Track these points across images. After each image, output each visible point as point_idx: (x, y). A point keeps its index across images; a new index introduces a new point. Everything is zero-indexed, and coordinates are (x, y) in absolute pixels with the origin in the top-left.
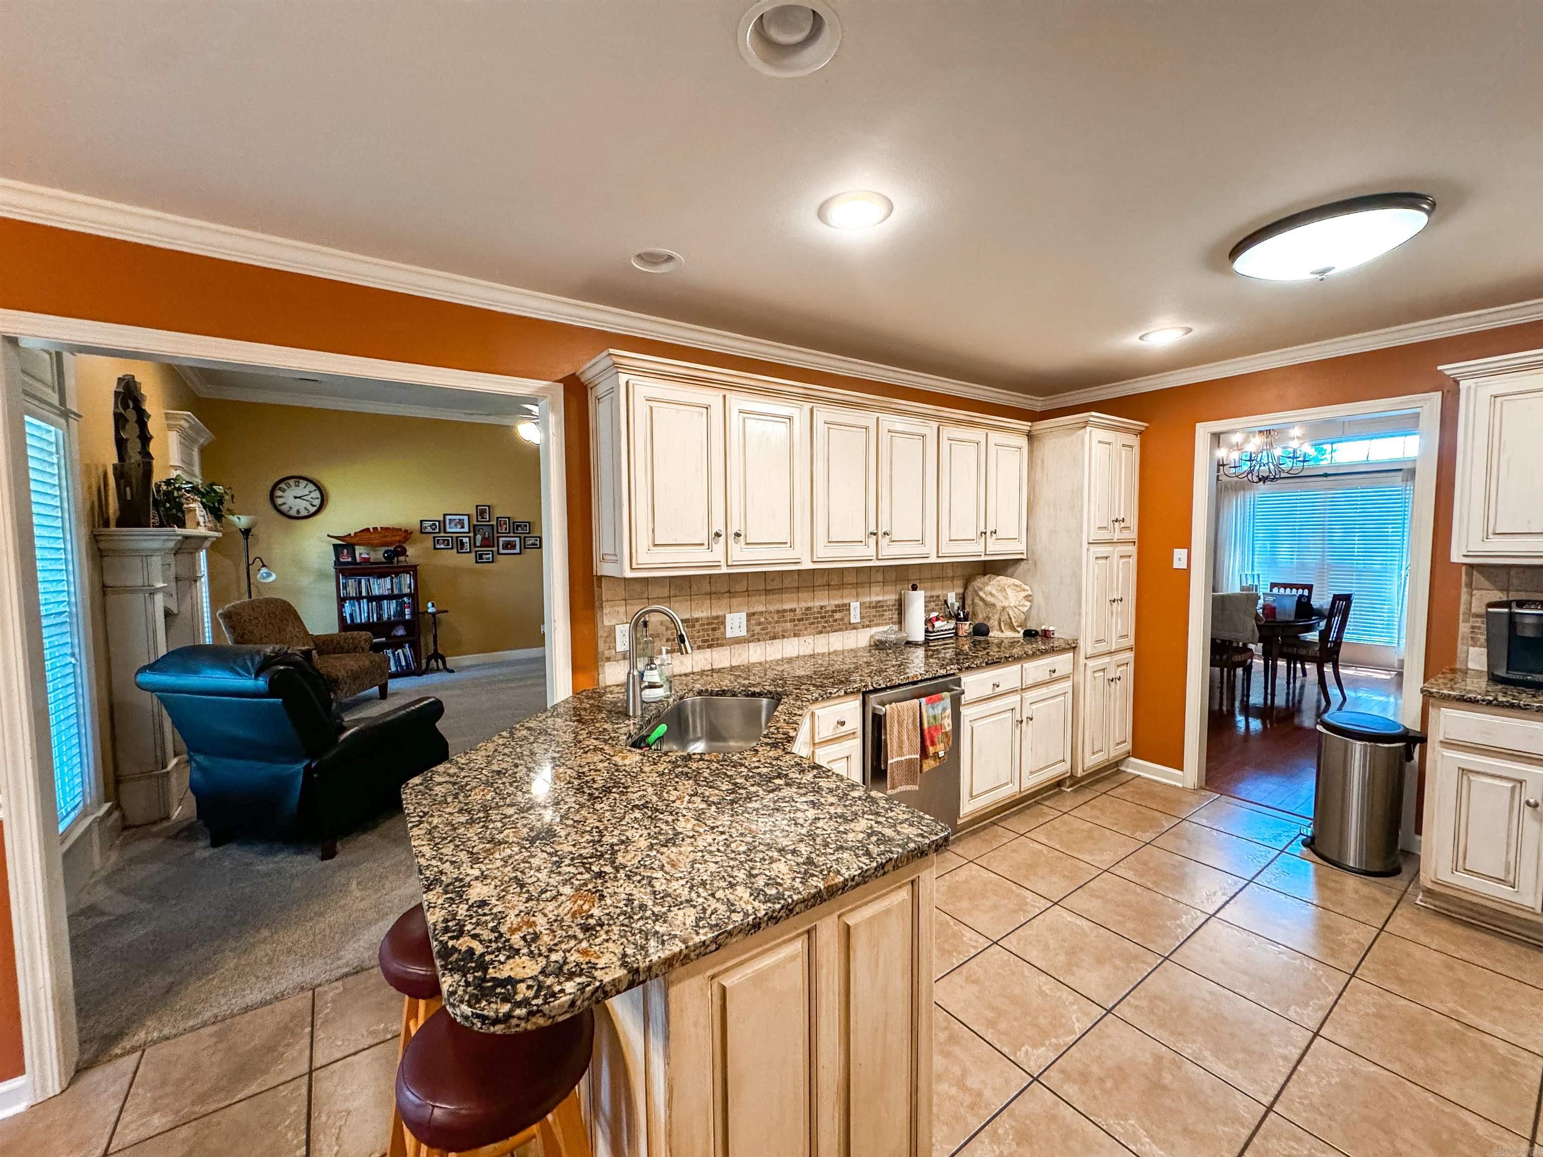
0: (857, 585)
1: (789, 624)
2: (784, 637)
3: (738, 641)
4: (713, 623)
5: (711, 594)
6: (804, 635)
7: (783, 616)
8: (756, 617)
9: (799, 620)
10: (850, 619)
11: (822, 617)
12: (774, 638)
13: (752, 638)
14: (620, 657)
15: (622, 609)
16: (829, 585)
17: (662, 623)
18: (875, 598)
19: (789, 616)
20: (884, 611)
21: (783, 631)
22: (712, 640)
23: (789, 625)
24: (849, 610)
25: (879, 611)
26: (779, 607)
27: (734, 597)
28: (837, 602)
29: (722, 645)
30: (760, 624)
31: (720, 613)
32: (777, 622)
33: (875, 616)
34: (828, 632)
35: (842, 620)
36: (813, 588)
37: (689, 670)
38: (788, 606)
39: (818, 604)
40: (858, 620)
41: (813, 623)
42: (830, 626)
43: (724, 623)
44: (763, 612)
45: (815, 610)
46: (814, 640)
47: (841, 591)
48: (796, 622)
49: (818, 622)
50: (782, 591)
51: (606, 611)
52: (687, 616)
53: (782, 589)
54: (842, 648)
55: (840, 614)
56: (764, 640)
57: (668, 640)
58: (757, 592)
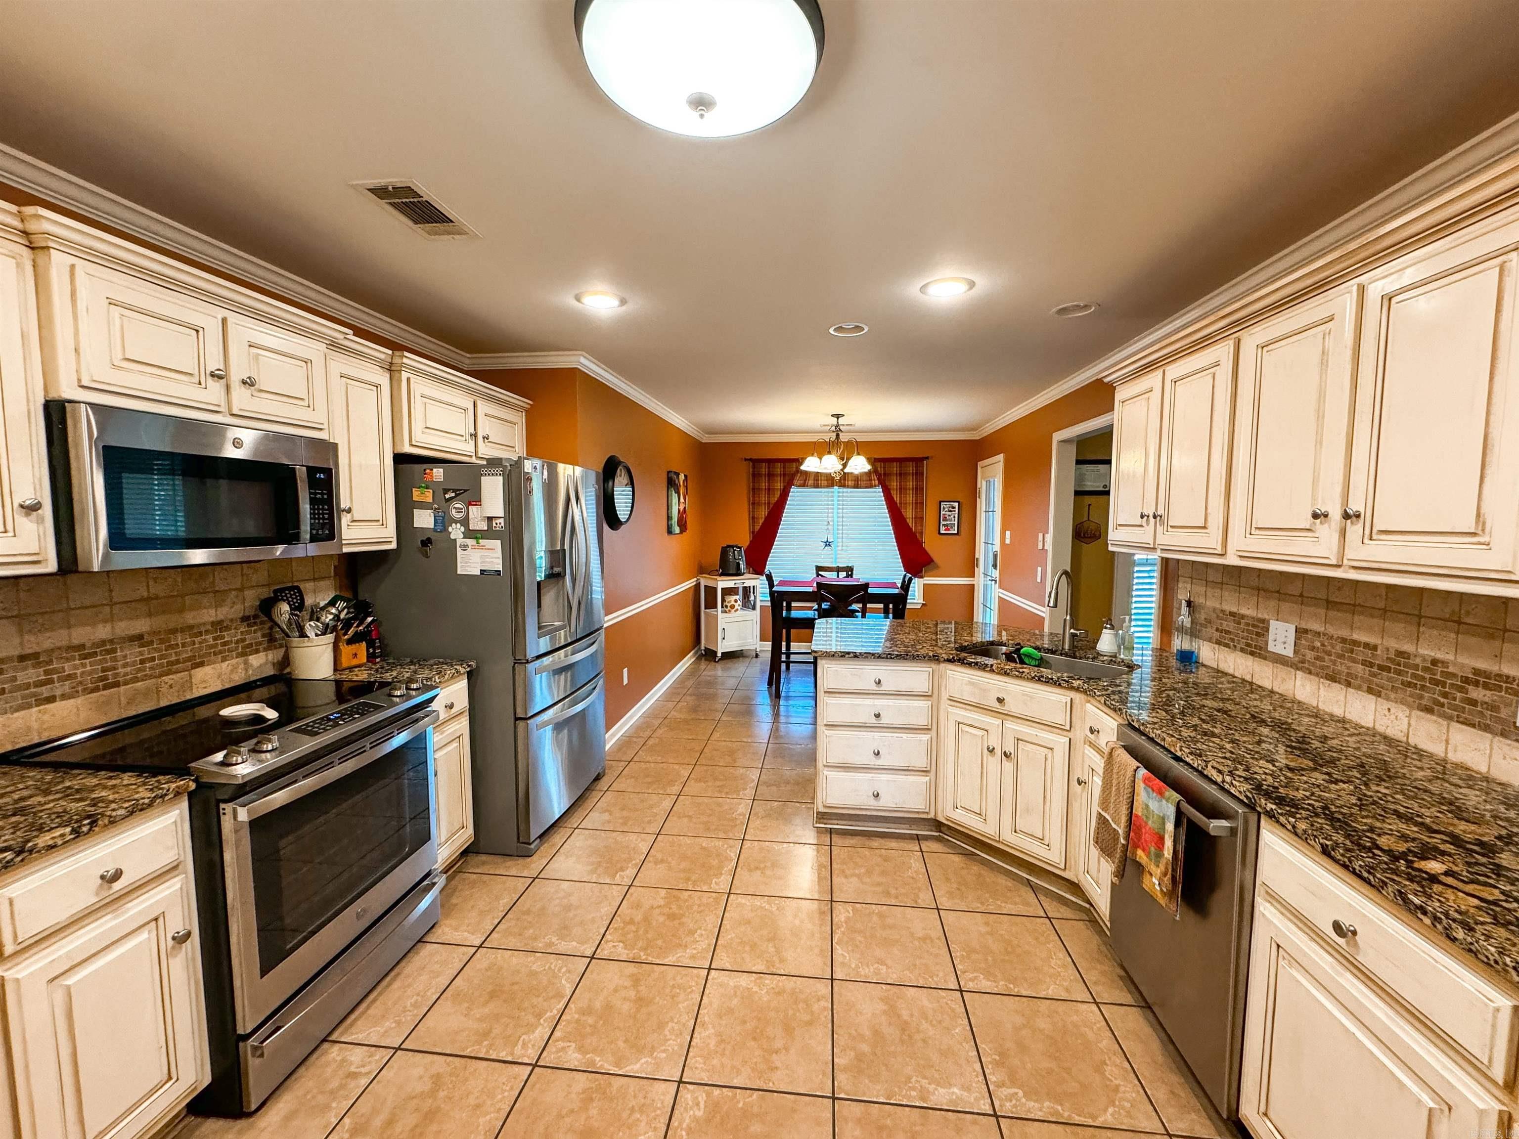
2: (1349, 685)
3: (1280, 660)
4: (1258, 627)
5: (1259, 592)
6: (1388, 699)
7: (1352, 651)
8: (1309, 636)
9: (1381, 668)
10: (1514, 714)
11: (1437, 683)
12: (1333, 678)
13: (1297, 664)
15: (1189, 586)
16: (1460, 623)
17: (1214, 610)
19: (1361, 654)
21: (1348, 674)
22: (1255, 647)
23: (1360, 669)
26: (1345, 633)
27: (1284, 600)
28: (1482, 665)
29: (1265, 659)
30: (1313, 648)
31: (1265, 616)
32: (1342, 656)
34: (1450, 718)
35: (1494, 708)
37: (1231, 671)
38: (1357, 636)
39: (1427, 651)
41: (1409, 684)
42: (1455, 708)
43: (1268, 630)
44: (1319, 633)
45: (1418, 661)
46: (1409, 717)
47: (1498, 643)
48: (1375, 670)
49: (1423, 688)
50: (1354, 608)
51: (1180, 585)
52: (1234, 610)
53: (1354, 605)
54: (1484, 769)
55: (1488, 693)
56: (1317, 675)
57: (1217, 630)
58: (1313, 601)
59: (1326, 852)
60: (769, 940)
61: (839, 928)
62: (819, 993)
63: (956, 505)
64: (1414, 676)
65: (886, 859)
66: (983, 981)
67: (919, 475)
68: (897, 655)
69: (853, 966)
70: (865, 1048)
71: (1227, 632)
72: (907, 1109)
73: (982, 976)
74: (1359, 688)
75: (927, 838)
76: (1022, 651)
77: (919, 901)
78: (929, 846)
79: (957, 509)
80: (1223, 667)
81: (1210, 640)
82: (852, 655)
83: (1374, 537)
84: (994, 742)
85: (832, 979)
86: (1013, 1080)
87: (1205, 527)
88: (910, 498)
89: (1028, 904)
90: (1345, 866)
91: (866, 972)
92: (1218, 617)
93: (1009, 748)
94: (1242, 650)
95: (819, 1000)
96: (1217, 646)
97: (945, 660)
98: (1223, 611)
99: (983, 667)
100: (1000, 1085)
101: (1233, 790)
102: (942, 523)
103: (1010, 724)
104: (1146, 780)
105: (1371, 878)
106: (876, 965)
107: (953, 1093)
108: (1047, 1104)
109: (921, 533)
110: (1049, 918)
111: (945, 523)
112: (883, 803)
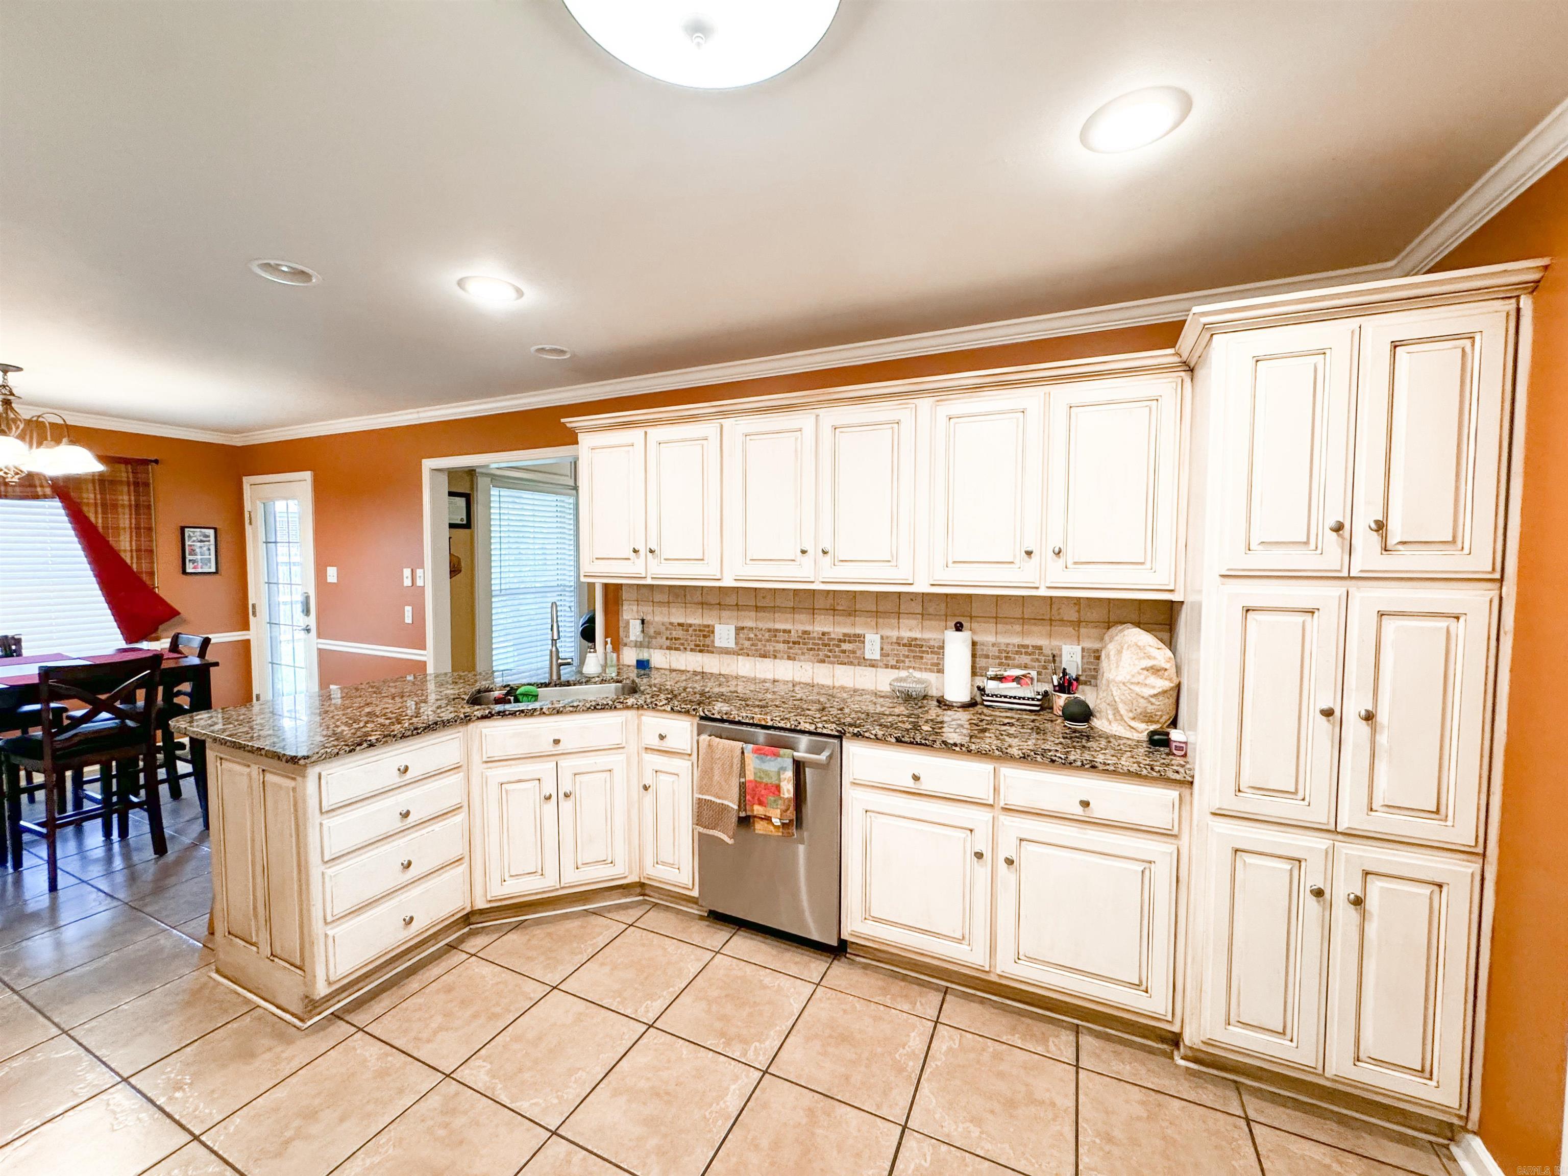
0: (877, 614)
1: (782, 645)
2: (775, 657)
3: (726, 651)
4: (704, 631)
5: (702, 604)
6: (799, 661)
7: (775, 636)
8: (745, 631)
9: (794, 643)
10: (864, 653)
11: (825, 645)
12: (764, 656)
13: (740, 651)
14: (633, 644)
15: (635, 608)
16: (834, 610)
17: (663, 624)
18: (906, 634)
19: (781, 636)
20: (923, 652)
21: (774, 651)
22: (703, 646)
23: (781, 646)
24: (864, 642)
25: (912, 651)
26: (770, 625)
27: (724, 609)
28: (846, 631)
29: (713, 653)
30: (749, 639)
31: (710, 622)
32: (768, 641)
33: (907, 657)
34: (833, 663)
35: (854, 652)
36: (813, 611)
37: (683, 668)
38: (779, 626)
39: (819, 628)
40: (877, 656)
41: (811, 649)
42: (835, 657)
43: (713, 632)
44: (752, 628)
45: (815, 635)
46: (813, 668)
47: (852, 618)
48: (791, 645)
49: (819, 649)
50: (774, 609)
51: (625, 608)
52: (682, 621)
53: (774, 607)
54: (852, 686)
55: (850, 645)
56: (753, 656)
57: (667, 639)
58: (746, 607)
59: (899, 740)
61: (494, 1089)
62: (562, 1156)
63: (211, 532)
64: (814, 644)
65: (449, 989)
66: (654, 1004)
67: (140, 486)
68: (425, 728)
69: (555, 1101)
70: (653, 1142)
71: (676, 639)
72: (730, 1136)
73: (649, 1002)
74: (782, 658)
75: (462, 940)
76: (518, 692)
77: (532, 995)
78: (474, 944)
79: (212, 538)
80: (675, 666)
81: (661, 648)
82: (365, 745)
83: (836, 563)
84: (549, 789)
85: (554, 1133)
86: (745, 1041)
87: (702, 560)
88: (125, 520)
89: (608, 927)
90: (911, 743)
91: (573, 1093)
92: (667, 629)
93: (565, 787)
94: (692, 650)
95: (569, 1162)
96: (668, 652)
97: (478, 718)
98: (671, 624)
99: (531, 713)
100: (745, 1054)
101: (825, 731)
102: (188, 557)
103: (564, 763)
104: (755, 751)
105: (927, 742)
106: (573, 1079)
107: (734, 1090)
108: (772, 1033)
109: (151, 574)
110: (631, 925)
111: (191, 557)
112: (415, 927)
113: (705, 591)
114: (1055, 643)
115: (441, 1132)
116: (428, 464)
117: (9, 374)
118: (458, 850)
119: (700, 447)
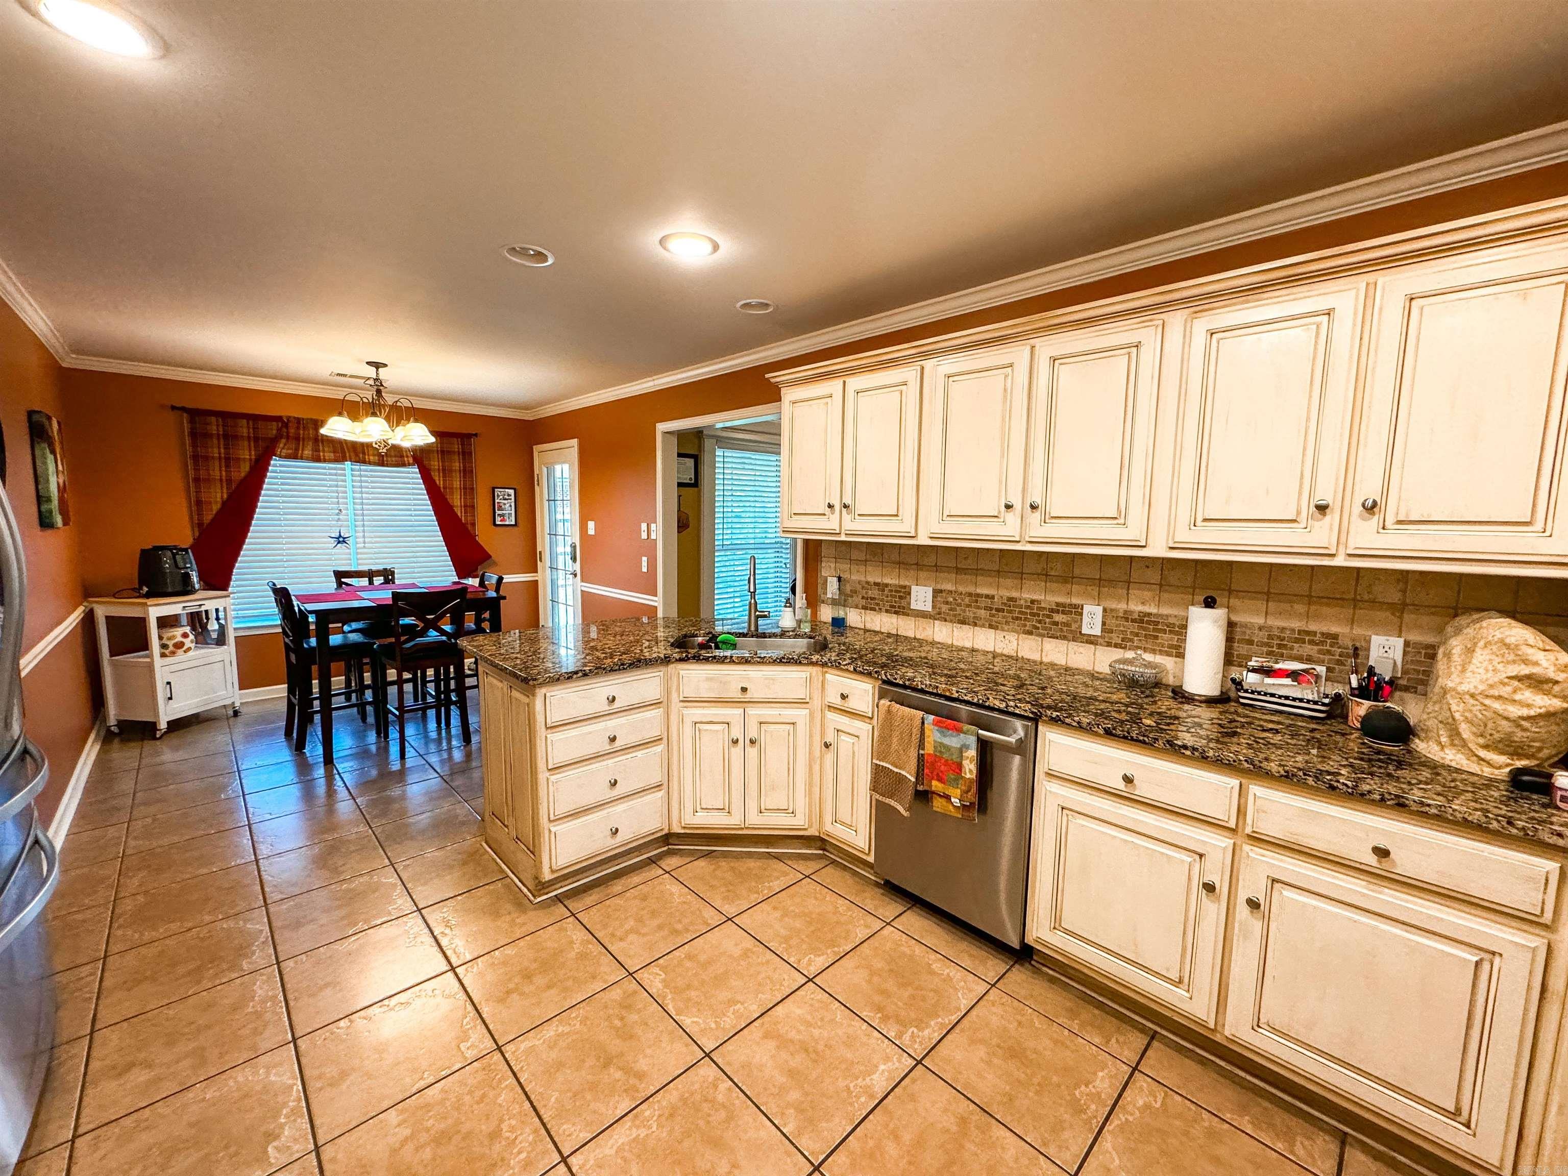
0: (1100, 582)
1: (983, 611)
2: (975, 625)
3: (922, 615)
4: (900, 592)
5: (899, 563)
6: (1003, 630)
7: (976, 602)
8: (944, 594)
9: (998, 610)
10: (1081, 626)
11: (1033, 614)
12: (963, 622)
13: (936, 615)
14: (830, 601)
15: (833, 565)
16: (1047, 575)
17: (859, 582)
18: (1136, 607)
19: (983, 602)
20: (1160, 631)
21: (974, 617)
22: (899, 607)
23: (982, 613)
24: (1081, 614)
25: (1145, 629)
26: (971, 589)
27: (922, 570)
28: (1060, 600)
29: (908, 615)
30: (947, 603)
31: (907, 583)
32: (969, 606)
33: (1137, 635)
34: (1042, 636)
35: (1067, 625)
36: (1021, 576)
37: (877, 629)
38: (980, 591)
39: (1027, 595)
40: (1097, 631)
41: (1017, 618)
42: (1045, 629)
43: (909, 594)
44: (951, 592)
45: (1022, 602)
46: (1018, 639)
47: (1069, 586)
48: (994, 612)
49: (1026, 619)
50: (977, 572)
51: (823, 565)
52: (879, 580)
53: (977, 570)
54: (1063, 663)
55: (1064, 616)
56: (951, 621)
57: (863, 598)
58: (948, 569)
59: (1109, 733)
60: (606, 1066)
61: (664, 997)
62: (710, 1080)
63: (512, 492)
64: (1020, 612)
65: (644, 898)
66: (817, 959)
67: (466, 455)
68: (631, 664)
69: (713, 1026)
70: (794, 1095)
71: (872, 599)
72: (871, 1117)
73: (812, 956)
74: (983, 626)
75: (661, 856)
76: (719, 639)
77: (709, 921)
78: (671, 862)
79: (513, 497)
80: (869, 626)
81: (857, 607)
82: (580, 674)
83: (1047, 521)
84: (736, 733)
85: (707, 1055)
86: (903, 1024)
87: (897, 515)
88: (457, 483)
89: (786, 874)
90: (1125, 737)
91: (730, 1022)
92: (863, 587)
93: (753, 733)
94: (887, 611)
95: (716, 1087)
96: (863, 611)
97: (677, 660)
98: (868, 583)
99: (722, 660)
100: (900, 1035)
101: (1017, 711)
102: (498, 512)
103: (752, 711)
104: (936, 723)
105: (1146, 739)
106: (732, 1009)
107: (883, 1071)
108: (932, 1023)
109: (473, 524)
110: (808, 877)
111: (500, 512)
112: (621, 838)
113: (902, 550)
114: (1358, 631)
115: (617, 1023)
116: (661, 427)
117: (380, 369)
118: (657, 776)
119: (898, 394)
